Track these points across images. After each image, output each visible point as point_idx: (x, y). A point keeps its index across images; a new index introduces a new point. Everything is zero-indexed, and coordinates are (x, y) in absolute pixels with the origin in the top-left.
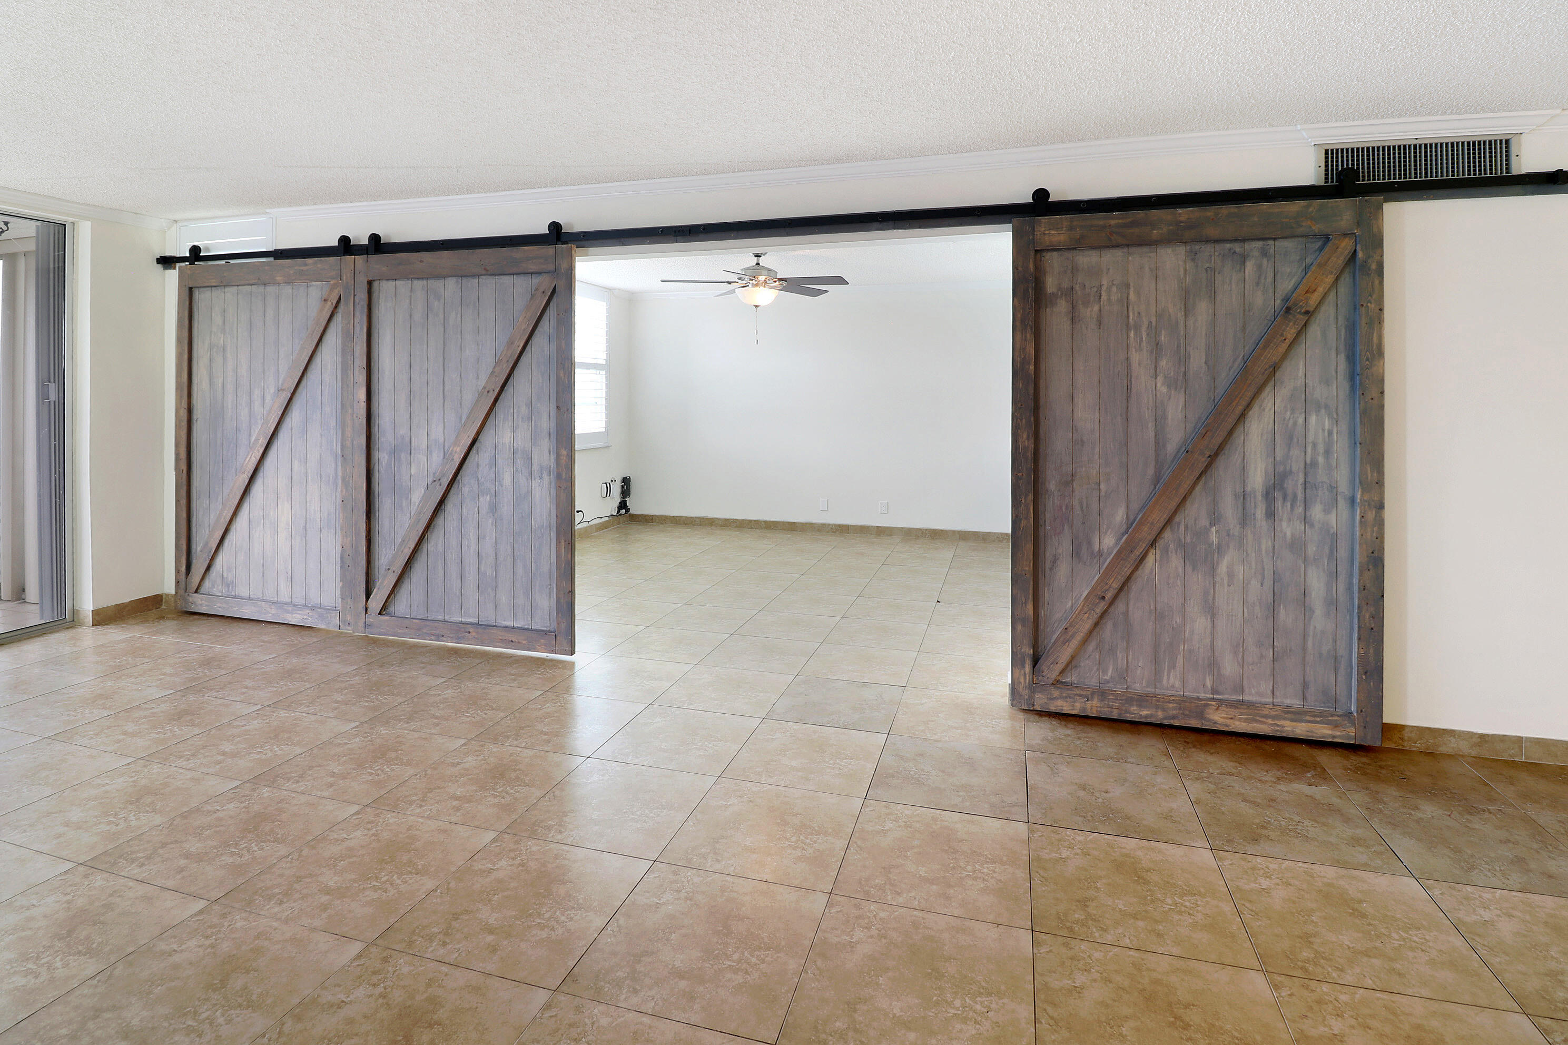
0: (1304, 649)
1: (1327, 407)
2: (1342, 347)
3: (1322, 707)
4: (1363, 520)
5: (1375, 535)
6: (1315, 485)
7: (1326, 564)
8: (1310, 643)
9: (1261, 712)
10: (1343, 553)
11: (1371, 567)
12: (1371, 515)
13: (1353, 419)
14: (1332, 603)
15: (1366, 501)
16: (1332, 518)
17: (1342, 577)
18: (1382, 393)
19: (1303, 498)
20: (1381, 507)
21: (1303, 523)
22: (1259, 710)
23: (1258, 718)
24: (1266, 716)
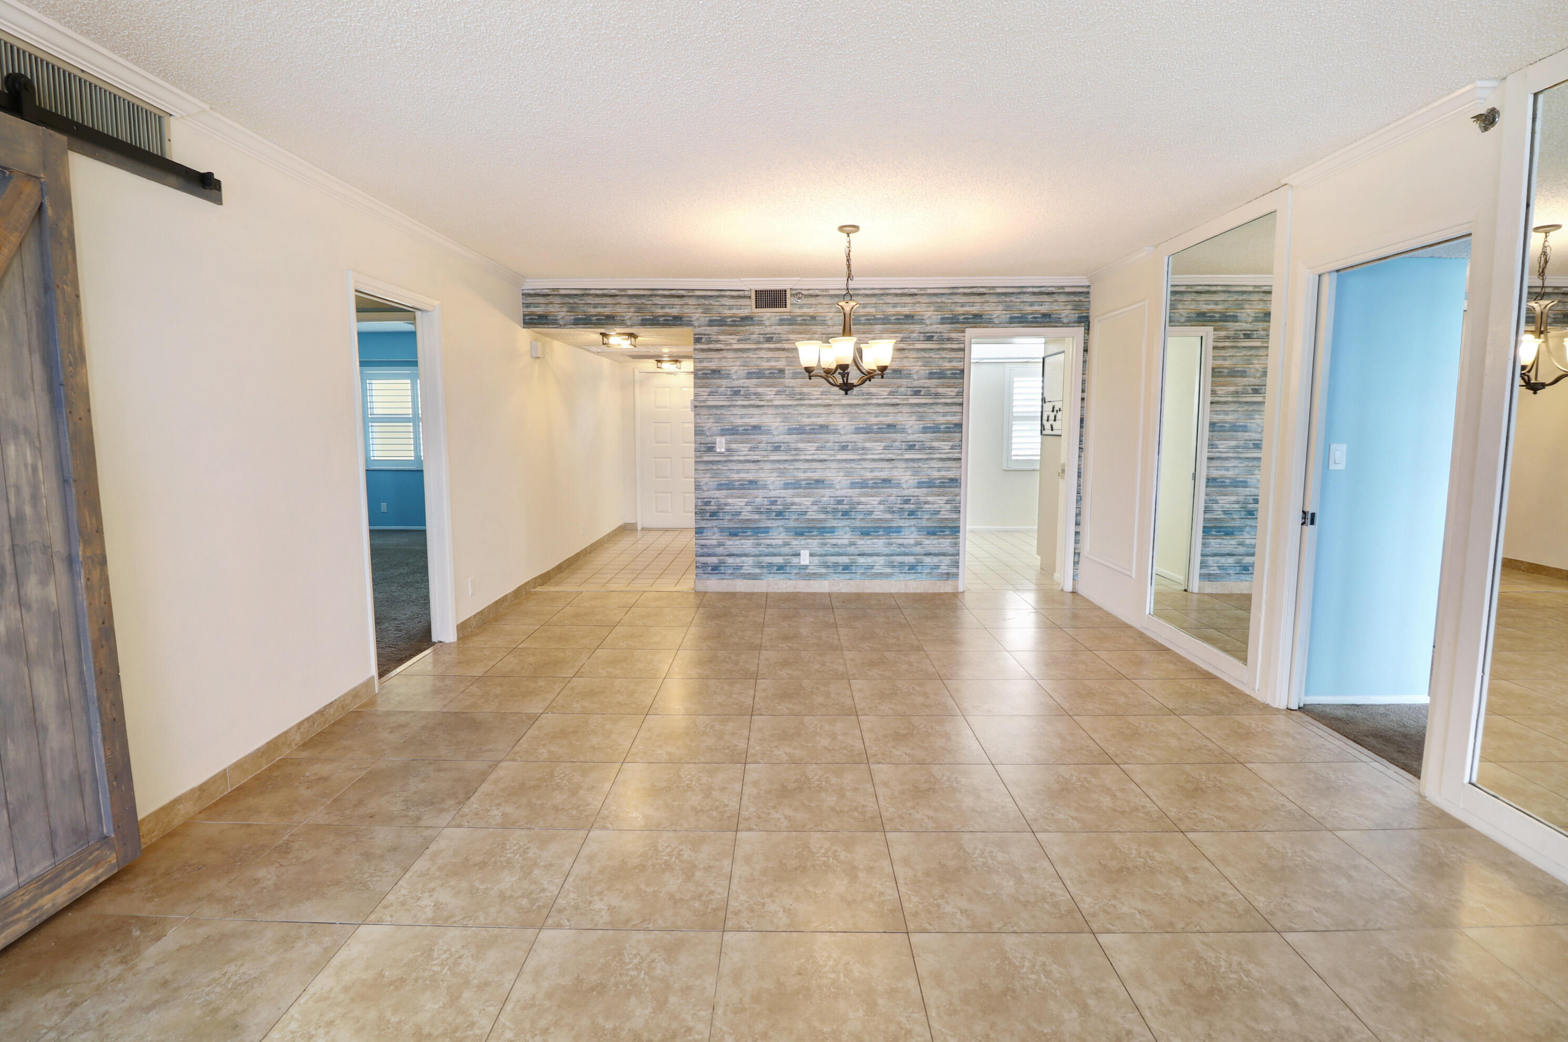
0: (44, 786)
1: (26, 431)
2: (35, 342)
3: (75, 850)
4: (89, 583)
5: (102, 599)
6: (26, 548)
7: (52, 656)
8: (49, 775)
9: (12, 908)
10: (68, 635)
11: (104, 642)
12: (96, 575)
13: (58, 447)
14: (64, 707)
15: (89, 558)
16: (52, 589)
17: (72, 669)
18: (89, 410)
19: (13, 571)
20: (103, 562)
21: (18, 606)
22: (8, 907)
23: (11, 919)
24: (19, 910)
